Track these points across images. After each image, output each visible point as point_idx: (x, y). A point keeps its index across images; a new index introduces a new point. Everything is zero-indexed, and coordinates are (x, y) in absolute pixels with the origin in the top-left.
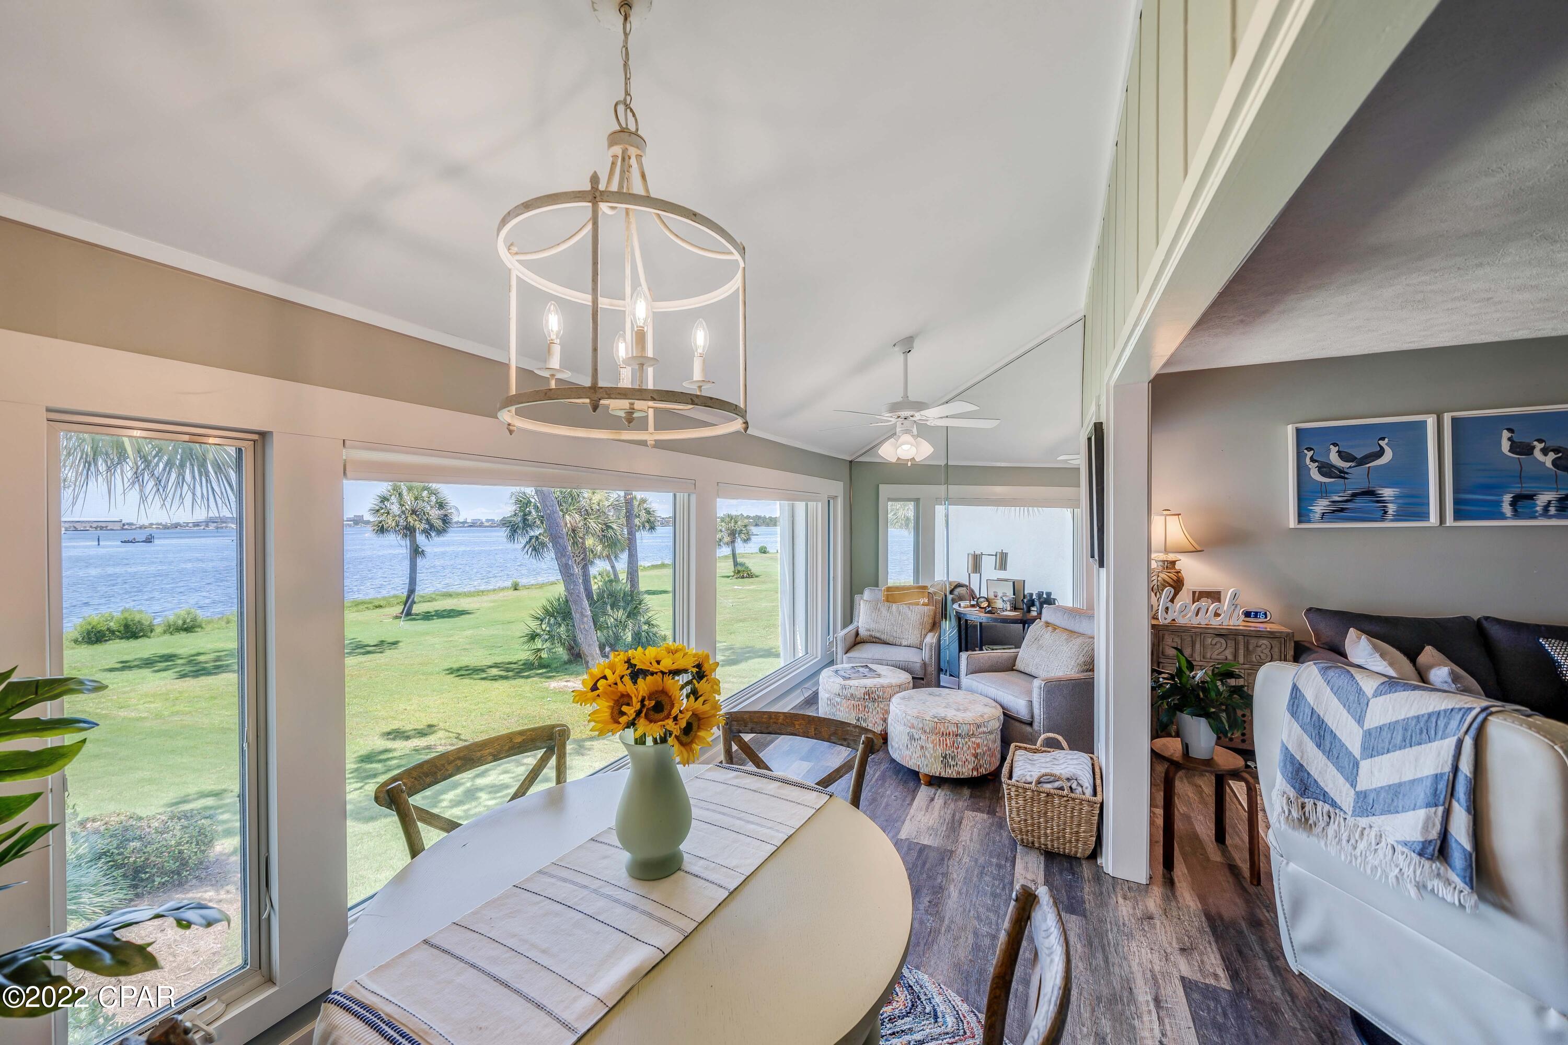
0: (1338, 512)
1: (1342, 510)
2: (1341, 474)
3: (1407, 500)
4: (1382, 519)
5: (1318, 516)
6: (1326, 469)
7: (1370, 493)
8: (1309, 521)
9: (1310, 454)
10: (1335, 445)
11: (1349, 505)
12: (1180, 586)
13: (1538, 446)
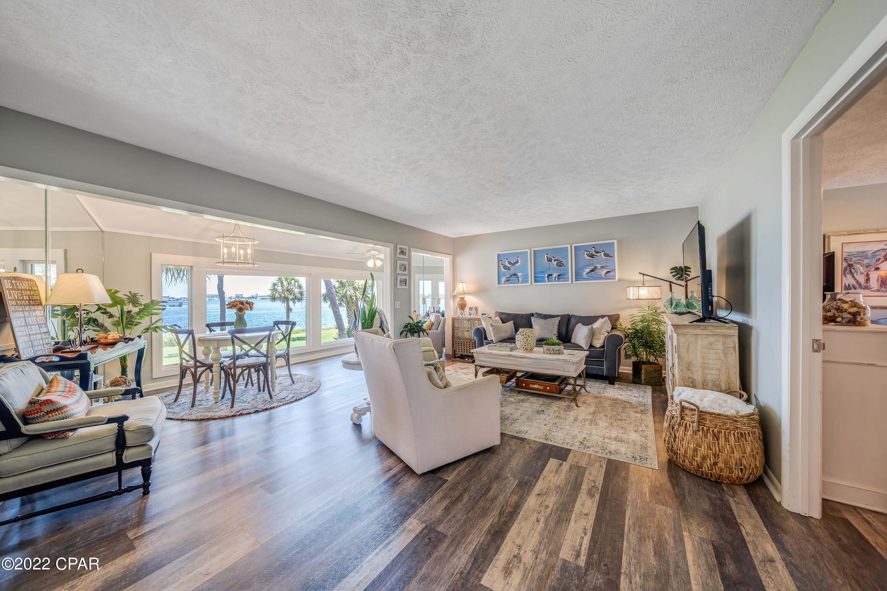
0: (508, 281)
1: (508, 280)
2: (509, 269)
3: (525, 277)
5: (503, 282)
6: (505, 267)
7: (515, 275)
9: (501, 262)
10: (507, 259)
11: (511, 279)
12: (465, 306)
13: (553, 259)
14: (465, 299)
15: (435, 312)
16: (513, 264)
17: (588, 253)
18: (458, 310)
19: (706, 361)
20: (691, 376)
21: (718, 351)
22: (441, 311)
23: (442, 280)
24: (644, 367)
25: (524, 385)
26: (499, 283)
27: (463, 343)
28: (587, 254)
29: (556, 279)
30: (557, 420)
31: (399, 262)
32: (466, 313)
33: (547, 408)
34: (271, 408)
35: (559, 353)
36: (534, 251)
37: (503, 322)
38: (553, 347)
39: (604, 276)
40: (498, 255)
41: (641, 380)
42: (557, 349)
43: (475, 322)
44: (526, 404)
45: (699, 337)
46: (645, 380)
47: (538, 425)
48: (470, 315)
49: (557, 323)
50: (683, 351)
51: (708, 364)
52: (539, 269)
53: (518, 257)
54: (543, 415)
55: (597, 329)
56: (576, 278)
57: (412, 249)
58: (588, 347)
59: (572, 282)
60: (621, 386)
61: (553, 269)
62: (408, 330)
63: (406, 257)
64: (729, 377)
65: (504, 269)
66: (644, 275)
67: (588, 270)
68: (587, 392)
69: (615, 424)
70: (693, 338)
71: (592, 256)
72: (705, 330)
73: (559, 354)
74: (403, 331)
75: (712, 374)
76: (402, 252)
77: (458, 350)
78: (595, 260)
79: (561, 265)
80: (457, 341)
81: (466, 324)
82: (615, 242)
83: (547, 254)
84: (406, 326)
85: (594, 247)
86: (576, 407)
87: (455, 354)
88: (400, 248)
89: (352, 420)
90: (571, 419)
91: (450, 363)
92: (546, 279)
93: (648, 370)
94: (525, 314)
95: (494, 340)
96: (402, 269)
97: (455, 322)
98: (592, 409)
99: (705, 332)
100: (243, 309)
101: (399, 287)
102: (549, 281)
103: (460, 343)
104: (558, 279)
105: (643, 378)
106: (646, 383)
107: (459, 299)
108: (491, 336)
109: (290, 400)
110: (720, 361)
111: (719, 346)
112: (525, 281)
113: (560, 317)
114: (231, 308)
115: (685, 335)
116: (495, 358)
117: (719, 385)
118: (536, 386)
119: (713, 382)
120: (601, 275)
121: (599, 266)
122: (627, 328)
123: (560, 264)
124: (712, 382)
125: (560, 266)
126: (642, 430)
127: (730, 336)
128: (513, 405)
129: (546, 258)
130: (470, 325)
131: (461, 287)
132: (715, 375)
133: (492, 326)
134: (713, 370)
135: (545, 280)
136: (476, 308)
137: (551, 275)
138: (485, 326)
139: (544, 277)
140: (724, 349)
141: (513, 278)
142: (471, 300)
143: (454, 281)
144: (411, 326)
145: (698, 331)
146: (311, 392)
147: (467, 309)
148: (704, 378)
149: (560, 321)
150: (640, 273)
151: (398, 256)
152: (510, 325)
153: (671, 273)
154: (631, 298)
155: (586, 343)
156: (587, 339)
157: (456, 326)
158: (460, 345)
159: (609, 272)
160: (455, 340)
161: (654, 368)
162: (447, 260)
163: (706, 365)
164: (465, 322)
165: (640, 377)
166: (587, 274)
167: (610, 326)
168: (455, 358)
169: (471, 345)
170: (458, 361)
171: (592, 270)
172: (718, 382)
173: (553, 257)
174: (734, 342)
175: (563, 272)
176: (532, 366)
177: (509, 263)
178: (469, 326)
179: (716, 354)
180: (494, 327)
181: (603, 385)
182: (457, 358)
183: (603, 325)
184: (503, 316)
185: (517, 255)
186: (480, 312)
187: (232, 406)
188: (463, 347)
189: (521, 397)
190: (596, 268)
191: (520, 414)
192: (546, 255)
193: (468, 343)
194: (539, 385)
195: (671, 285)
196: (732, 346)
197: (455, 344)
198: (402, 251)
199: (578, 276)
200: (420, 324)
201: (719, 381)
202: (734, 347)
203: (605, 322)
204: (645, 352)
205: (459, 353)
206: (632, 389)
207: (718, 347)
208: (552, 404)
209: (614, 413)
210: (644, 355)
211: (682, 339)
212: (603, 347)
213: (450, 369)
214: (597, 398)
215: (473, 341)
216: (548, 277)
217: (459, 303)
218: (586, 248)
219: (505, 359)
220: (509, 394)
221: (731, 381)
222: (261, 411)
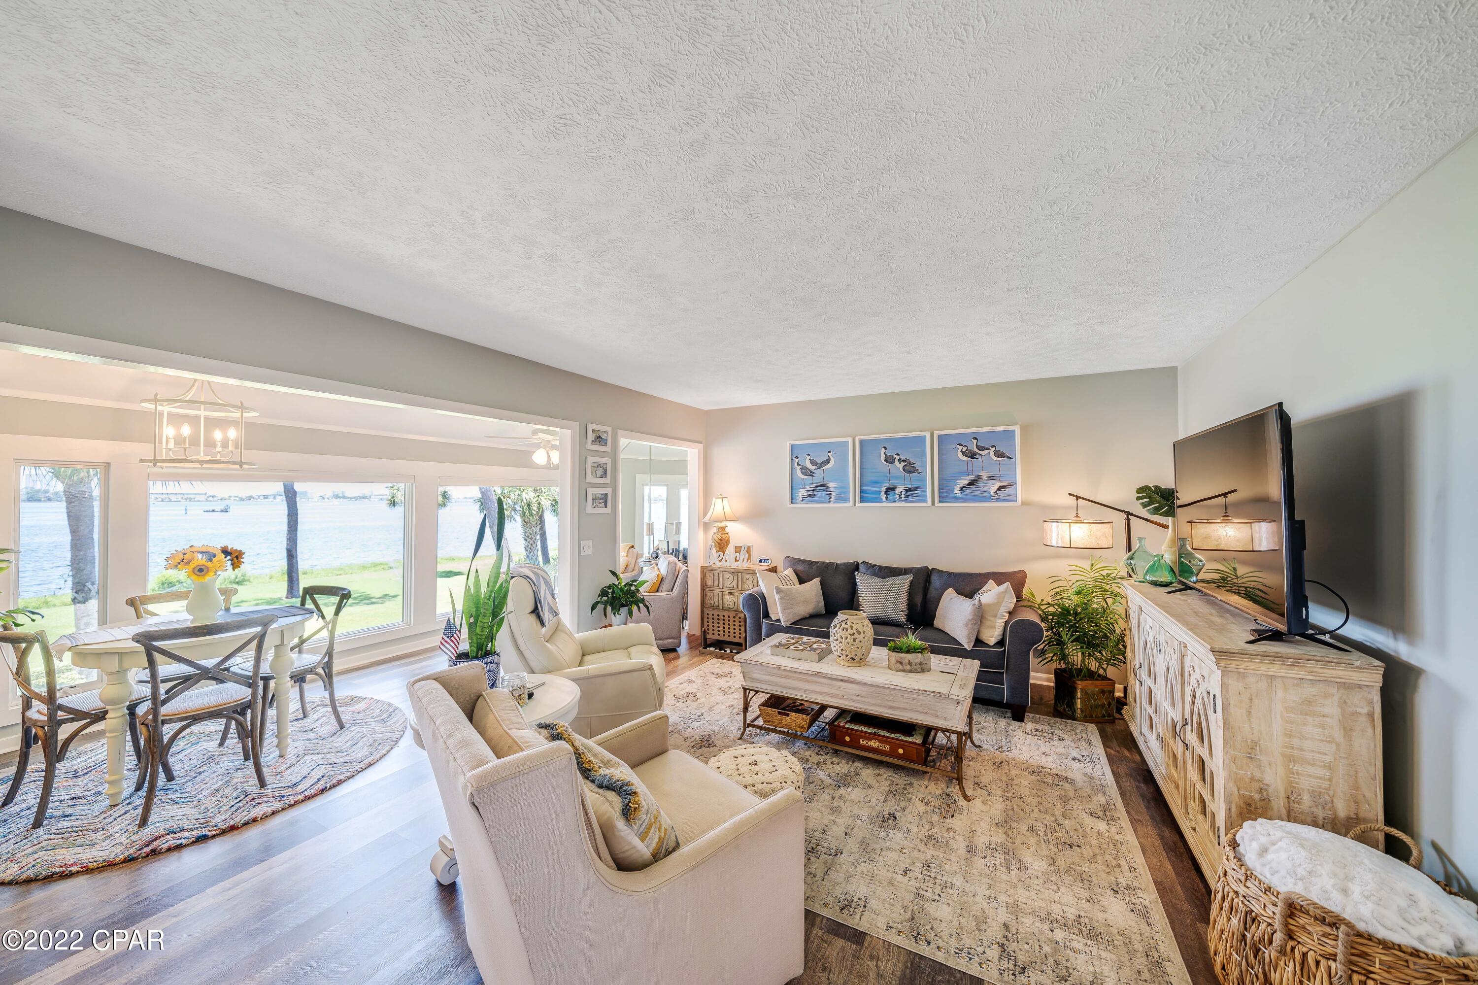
0: (809, 496)
1: (811, 496)
2: (811, 474)
3: (840, 490)
4: (830, 502)
5: (800, 499)
6: (805, 471)
7: (823, 485)
8: (796, 503)
11: (815, 493)
12: (727, 542)
13: (897, 458)
14: (727, 530)
15: (671, 551)
16: (821, 465)
17: (964, 449)
18: (714, 550)
19: (1296, 742)
20: (1257, 775)
21: (1328, 720)
22: (681, 548)
23: (684, 485)
24: (1080, 685)
25: (847, 739)
26: (793, 500)
27: (721, 617)
28: (962, 451)
29: (903, 496)
30: (929, 853)
31: (590, 460)
32: (730, 560)
33: (902, 805)
34: (246, 824)
35: (923, 668)
36: (861, 441)
37: (801, 581)
38: (909, 656)
39: (994, 494)
40: (792, 446)
41: (1074, 711)
42: (917, 661)
43: (746, 576)
44: (855, 793)
45: (1278, 683)
46: (1082, 711)
47: (889, 875)
48: (737, 561)
49: (906, 587)
50: (1238, 713)
51: (1302, 750)
52: (870, 477)
53: (830, 452)
54: (895, 832)
55: (989, 605)
56: (940, 497)
57: (620, 432)
58: (972, 644)
59: (933, 504)
60: (1038, 727)
61: (897, 478)
62: (606, 601)
63: (608, 449)
64: (1357, 788)
65: (804, 474)
66: (1078, 498)
67: (964, 482)
68: (976, 746)
69: (1061, 863)
70: (1263, 685)
71: (972, 455)
72: (1296, 668)
73: (923, 671)
74: (597, 603)
75: (1310, 776)
76: (599, 439)
77: (711, 632)
78: (977, 462)
79: (912, 469)
80: (711, 613)
81: (729, 581)
82: (1017, 429)
83: (884, 447)
84: (604, 593)
85: (976, 439)
86: (962, 802)
87: (705, 639)
88: (593, 431)
89: (433, 870)
90: (960, 844)
91: (695, 659)
92: (883, 496)
93: (1089, 692)
94: (841, 564)
95: (782, 621)
96: (599, 473)
97: (708, 575)
98: (998, 806)
99: (1296, 673)
100: (208, 568)
101: (590, 510)
102: (888, 500)
103: (716, 617)
104: (907, 496)
105: (1079, 706)
106: (1086, 716)
107: (715, 530)
108: (778, 612)
109: (307, 793)
110: (1334, 746)
111: (1331, 708)
112: (842, 498)
113: (912, 576)
114: (176, 567)
115: (1242, 676)
116: (786, 677)
117: (1330, 805)
118: (874, 744)
119: (1316, 795)
120: (989, 492)
121: (984, 475)
122: (1044, 603)
123: (910, 468)
124: (1312, 793)
125: (910, 472)
126: (1128, 887)
127: (1360, 687)
128: (825, 797)
129: (883, 456)
130: (735, 582)
131: (718, 508)
132: (1320, 778)
133: (779, 591)
134: (1313, 765)
135: (881, 499)
136: (749, 548)
137: (893, 489)
138: (764, 591)
139: (879, 493)
140: (1343, 716)
141: (820, 492)
142: (738, 532)
143: (707, 493)
144: (613, 592)
145: (1277, 669)
146: (369, 760)
147: (730, 550)
148: (1291, 782)
149: (911, 582)
150: (1070, 494)
151: (590, 446)
152: (814, 586)
153: (1138, 498)
154: (1054, 543)
155: (969, 636)
156: (970, 626)
157: (709, 583)
158: (716, 621)
159: (1003, 487)
160: (706, 611)
161: (1101, 687)
162: (692, 454)
163: (1296, 753)
164: (726, 575)
165: (1071, 704)
166: (962, 489)
167: (1015, 599)
168: (706, 646)
169: (737, 623)
170: (711, 654)
171: (972, 483)
172: (1327, 798)
173: (898, 455)
174: (1371, 703)
175: (915, 484)
176: (866, 700)
177: (813, 462)
178: (734, 584)
179: (1322, 726)
180: (783, 594)
181: (1003, 723)
182: (710, 646)
183: (1001, 597)
184: (800, 568)
185: (829, 448)
186: (755, 557)
187: (143, 823)
188: (721, 625)
189: (843, 767)
190: (979, 478)
191: (843, 829)
192: (883, 450)
193: (732, 619)
194: (880, 741)
195: (1128, 520)
196: (1365, 711)
197: (706, 620)
198: (599, 437)
199: (945, 494)
200: (633, 588)
201: (1331, 793)
202: (1371, 715)
203: (1005, 592)
204: (1080, 654)
205: (712, 636)
206: (1060, 733)
207: (1327, 710)
208: (911, 790)
209: (1049, 819)
210: (1076, 656)
211: (1235, 685)
212: (1001, 643)
213: (693, 678)
214: (999, 765)
215: (742, 616)
216: (886, 493)
217: (715, 536)
218: (960, 441)
219: (808, 681)
220: (815, 759)
221: (1360, 798)
222: (213, 837)
